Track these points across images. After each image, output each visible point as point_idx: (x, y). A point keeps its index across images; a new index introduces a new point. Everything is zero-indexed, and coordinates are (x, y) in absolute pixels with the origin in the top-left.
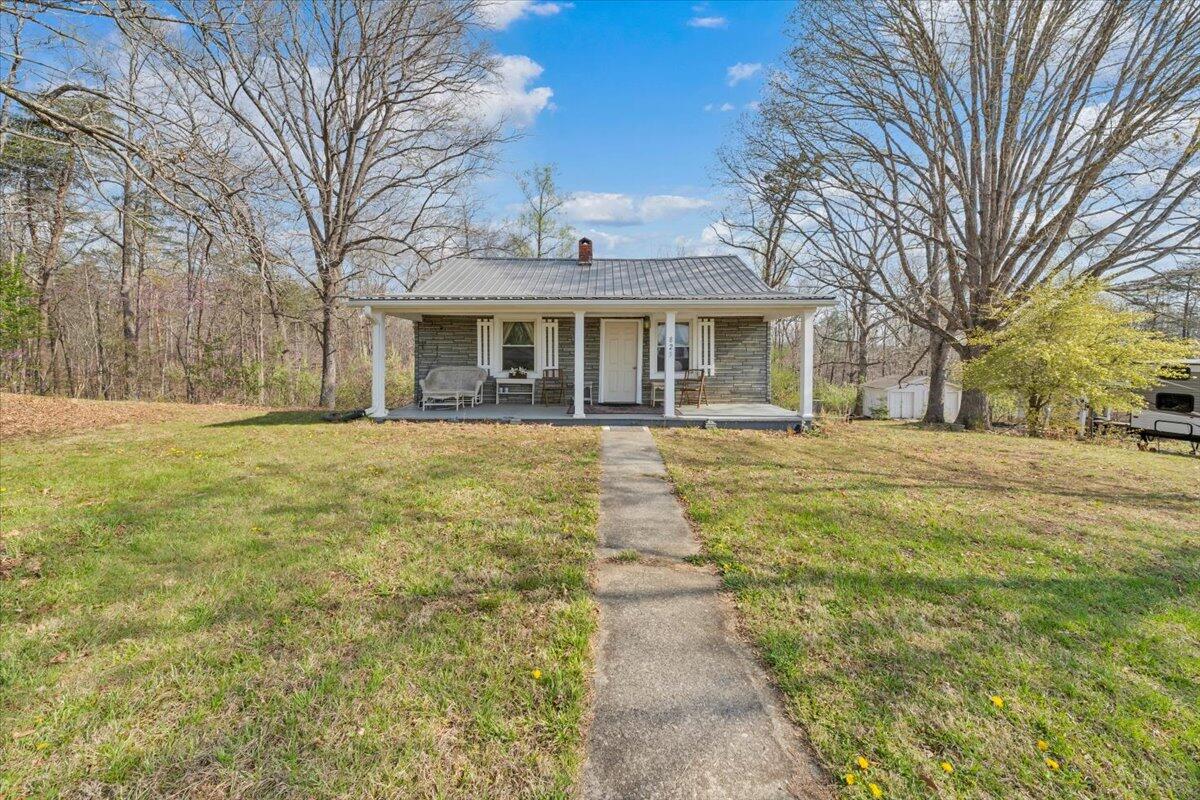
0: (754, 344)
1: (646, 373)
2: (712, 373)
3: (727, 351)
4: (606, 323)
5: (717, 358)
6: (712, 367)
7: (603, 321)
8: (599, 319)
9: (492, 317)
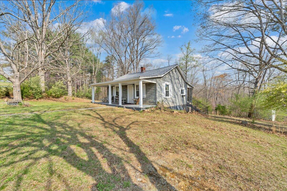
0: (153, 89)
1: (134, 97)
2: (145, 97)
3: (148, 91)
4: (129, 86)
5: (146, 93)
6: (145, 95)
7: (128, 86)
8: (127, 85)
9: (114, 86)
